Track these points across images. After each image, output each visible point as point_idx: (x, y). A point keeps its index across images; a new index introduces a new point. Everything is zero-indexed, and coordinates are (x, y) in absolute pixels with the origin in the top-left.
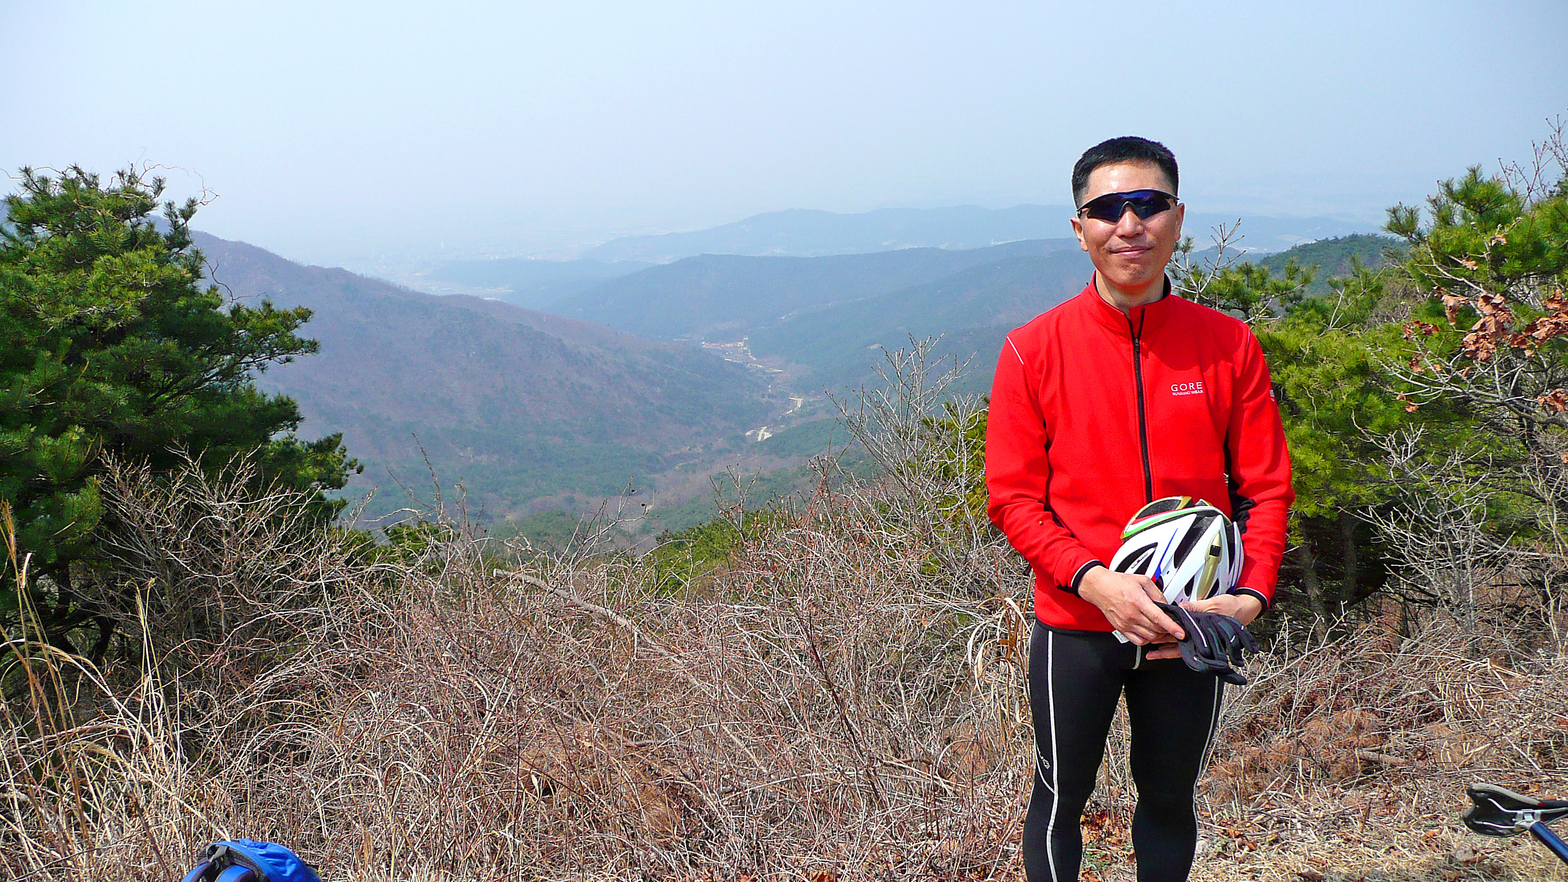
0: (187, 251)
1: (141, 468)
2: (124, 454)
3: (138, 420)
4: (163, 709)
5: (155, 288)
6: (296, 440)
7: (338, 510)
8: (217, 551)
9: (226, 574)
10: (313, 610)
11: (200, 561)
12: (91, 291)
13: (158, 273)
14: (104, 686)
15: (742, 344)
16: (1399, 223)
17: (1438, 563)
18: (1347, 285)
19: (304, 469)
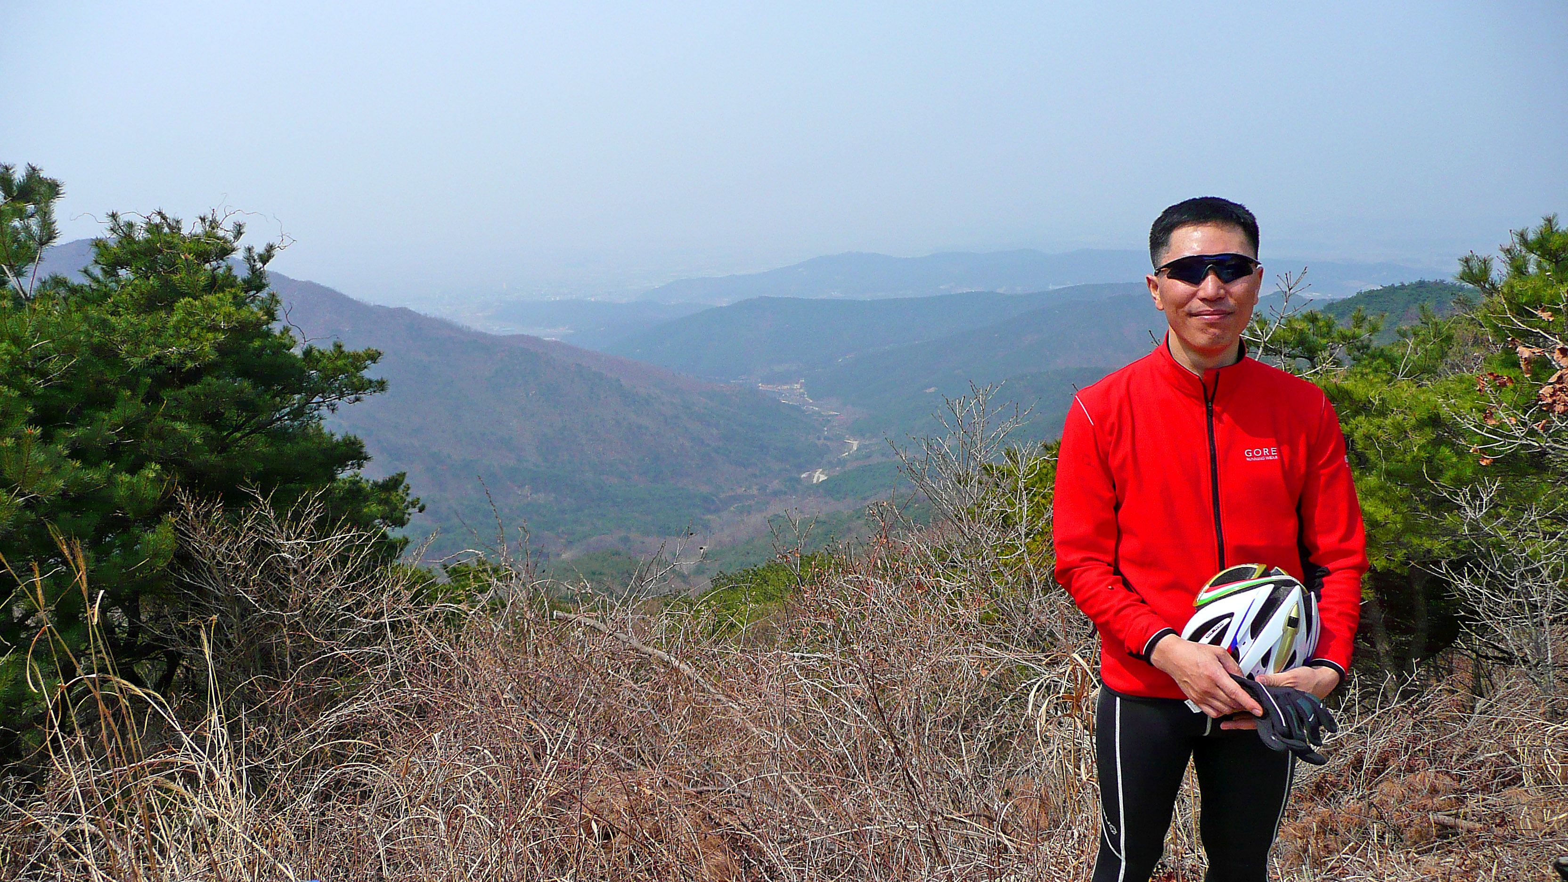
0: (263, 294)
1: (213, 506)
2: (197, 491)
3: (213, 458)
4: (227, 743)
5: (232, 330)
6: (361, 479)
7: (401, 549)
8: (285, 587)
9: (292, 611)
10: (378, 649)
11: (267, 598)
12: (171, 332)
13: (236, 316)
14: (173, 721)
15: (798, 386)
16: (1472, 273)
17: (1515, 620)
18: (1416, 335)
19: (368, 506)
